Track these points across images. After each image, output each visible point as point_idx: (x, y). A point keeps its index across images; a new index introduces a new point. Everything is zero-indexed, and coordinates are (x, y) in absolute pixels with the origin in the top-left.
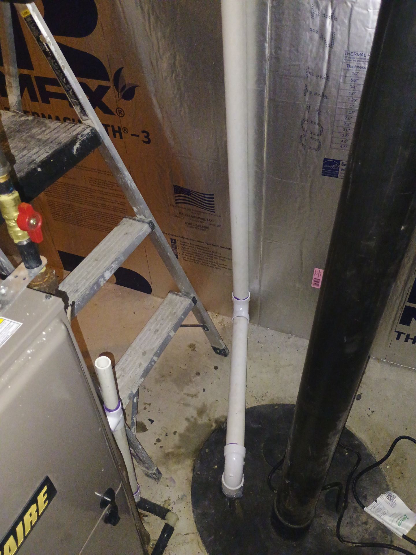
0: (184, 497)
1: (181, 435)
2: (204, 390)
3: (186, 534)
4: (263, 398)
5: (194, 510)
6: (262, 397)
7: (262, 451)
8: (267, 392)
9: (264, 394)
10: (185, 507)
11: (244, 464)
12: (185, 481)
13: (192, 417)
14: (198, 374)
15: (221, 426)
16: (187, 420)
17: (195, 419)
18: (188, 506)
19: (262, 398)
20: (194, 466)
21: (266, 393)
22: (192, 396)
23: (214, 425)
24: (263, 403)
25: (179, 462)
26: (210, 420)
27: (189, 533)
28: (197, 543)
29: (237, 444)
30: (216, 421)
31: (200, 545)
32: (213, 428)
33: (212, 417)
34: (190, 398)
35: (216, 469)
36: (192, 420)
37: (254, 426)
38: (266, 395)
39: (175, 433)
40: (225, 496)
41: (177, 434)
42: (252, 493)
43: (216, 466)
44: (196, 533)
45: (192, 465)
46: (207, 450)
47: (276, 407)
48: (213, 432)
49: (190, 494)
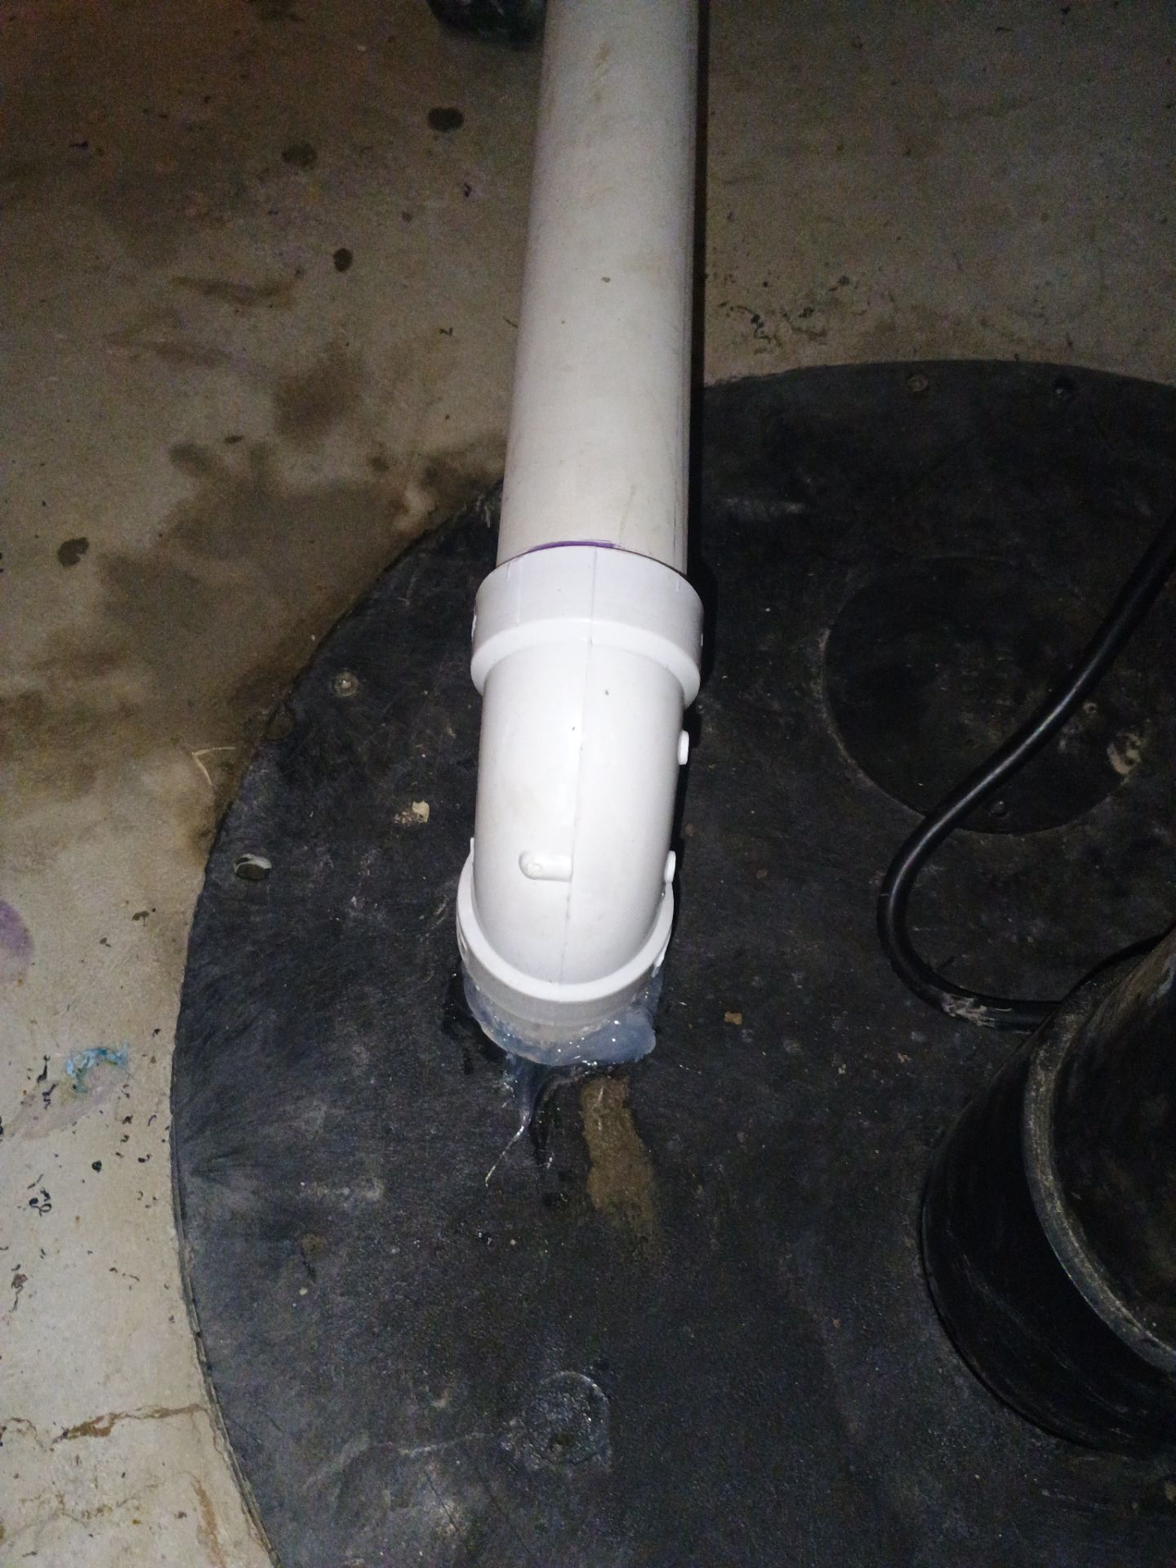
0: (107, 1073)
1: (119, 570)
2: (343, 260)
3: (86, 1429)
4: (818, 322)
5: (193, 1183)
6: (808, 313)
7: (818, 688)
8: (844, 281)
9: (822, 294)
10: (97, 1166)
11: (683, 758)
12: (130, 935)
13: (234, 440)
14: (301, 156)
15: (471, 508)
16: (188, 457)
17: (259, 455)
18: (132, 1150)
19: (804, 324)
20: (218, 805)
21: (833, 282)
22: (244, 298)
23: (417, 503)
24: (809, 356)
25: (84, 778)
26: (379, 464)
27: (114, 1417)
28: (196, 1518)
29: (610, 546)
30: (434, 474)
31: (223, 1534)
32: (405, 524)
33: (397, 448)
34: (226, 308)
35: (416, 831)
36: (232, 460)
37: (750, 506)
38: (835, 303)
39: (71, 552)
40: (493, 1053)
41: (87, 565)
42: (737, 1019)
43: (422, 809)
44: (193, 1409)
45: (209, 799)
46: (346, 683)
47: (919, 384)
48: (407, 552)
49: (166, 1045)
